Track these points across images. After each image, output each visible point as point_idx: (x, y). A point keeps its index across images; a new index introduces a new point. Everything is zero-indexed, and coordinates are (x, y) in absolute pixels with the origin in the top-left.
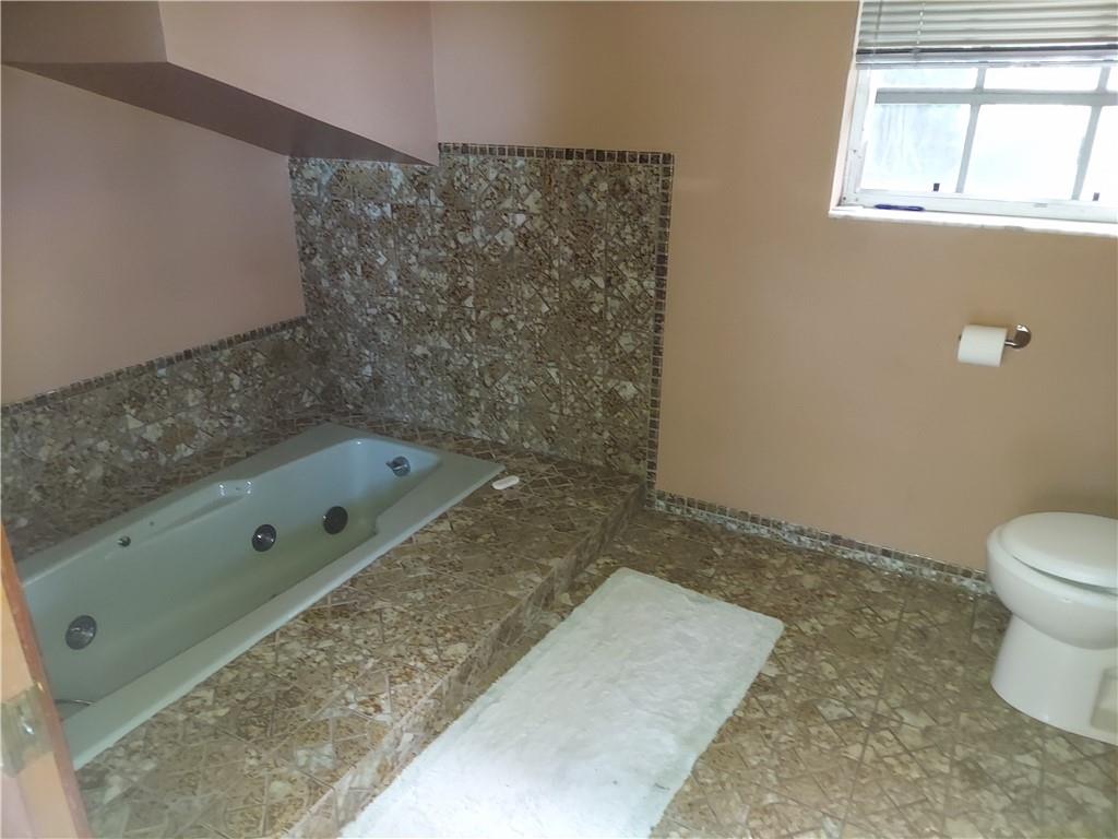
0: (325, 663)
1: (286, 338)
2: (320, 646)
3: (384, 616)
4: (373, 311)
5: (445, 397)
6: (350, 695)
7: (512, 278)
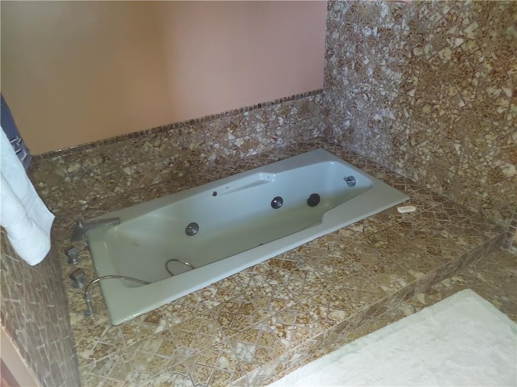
0: (269, 295)
1: (311, 100)
2: (270, 283)
3: (308, 276)
4: (356, 91)
5: (386, 146)
6: (274, 320)
7: (444, 81)
